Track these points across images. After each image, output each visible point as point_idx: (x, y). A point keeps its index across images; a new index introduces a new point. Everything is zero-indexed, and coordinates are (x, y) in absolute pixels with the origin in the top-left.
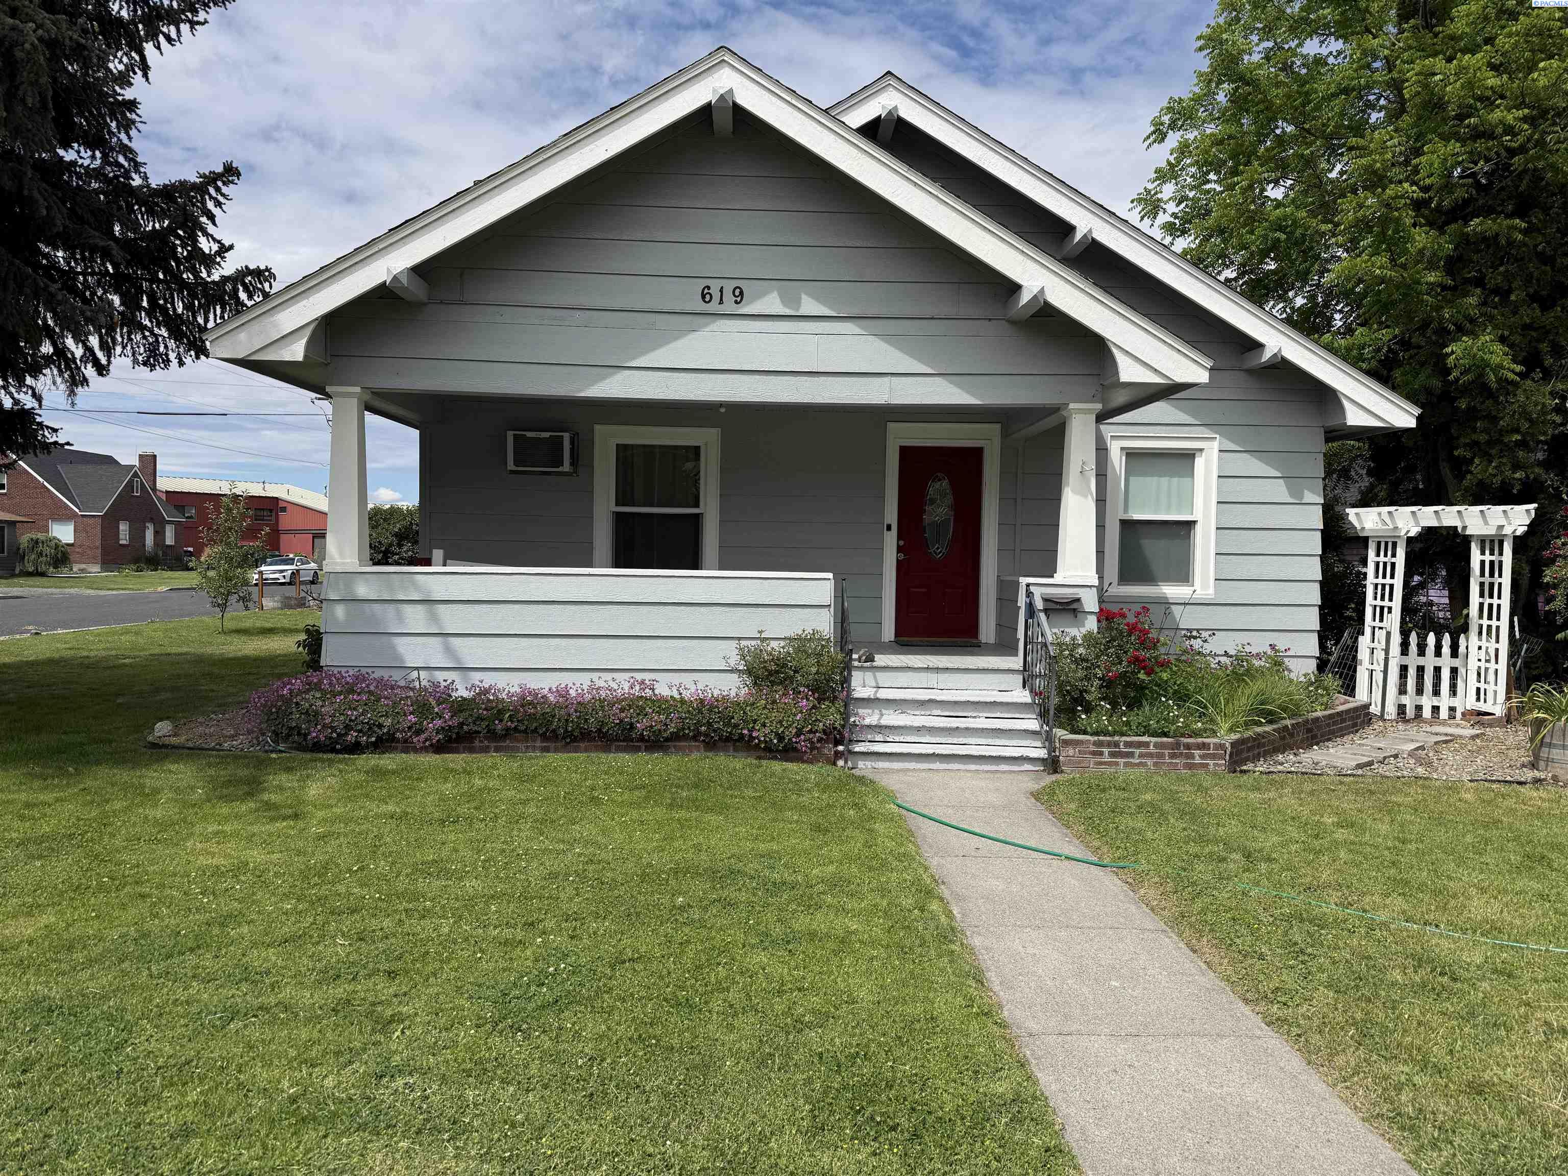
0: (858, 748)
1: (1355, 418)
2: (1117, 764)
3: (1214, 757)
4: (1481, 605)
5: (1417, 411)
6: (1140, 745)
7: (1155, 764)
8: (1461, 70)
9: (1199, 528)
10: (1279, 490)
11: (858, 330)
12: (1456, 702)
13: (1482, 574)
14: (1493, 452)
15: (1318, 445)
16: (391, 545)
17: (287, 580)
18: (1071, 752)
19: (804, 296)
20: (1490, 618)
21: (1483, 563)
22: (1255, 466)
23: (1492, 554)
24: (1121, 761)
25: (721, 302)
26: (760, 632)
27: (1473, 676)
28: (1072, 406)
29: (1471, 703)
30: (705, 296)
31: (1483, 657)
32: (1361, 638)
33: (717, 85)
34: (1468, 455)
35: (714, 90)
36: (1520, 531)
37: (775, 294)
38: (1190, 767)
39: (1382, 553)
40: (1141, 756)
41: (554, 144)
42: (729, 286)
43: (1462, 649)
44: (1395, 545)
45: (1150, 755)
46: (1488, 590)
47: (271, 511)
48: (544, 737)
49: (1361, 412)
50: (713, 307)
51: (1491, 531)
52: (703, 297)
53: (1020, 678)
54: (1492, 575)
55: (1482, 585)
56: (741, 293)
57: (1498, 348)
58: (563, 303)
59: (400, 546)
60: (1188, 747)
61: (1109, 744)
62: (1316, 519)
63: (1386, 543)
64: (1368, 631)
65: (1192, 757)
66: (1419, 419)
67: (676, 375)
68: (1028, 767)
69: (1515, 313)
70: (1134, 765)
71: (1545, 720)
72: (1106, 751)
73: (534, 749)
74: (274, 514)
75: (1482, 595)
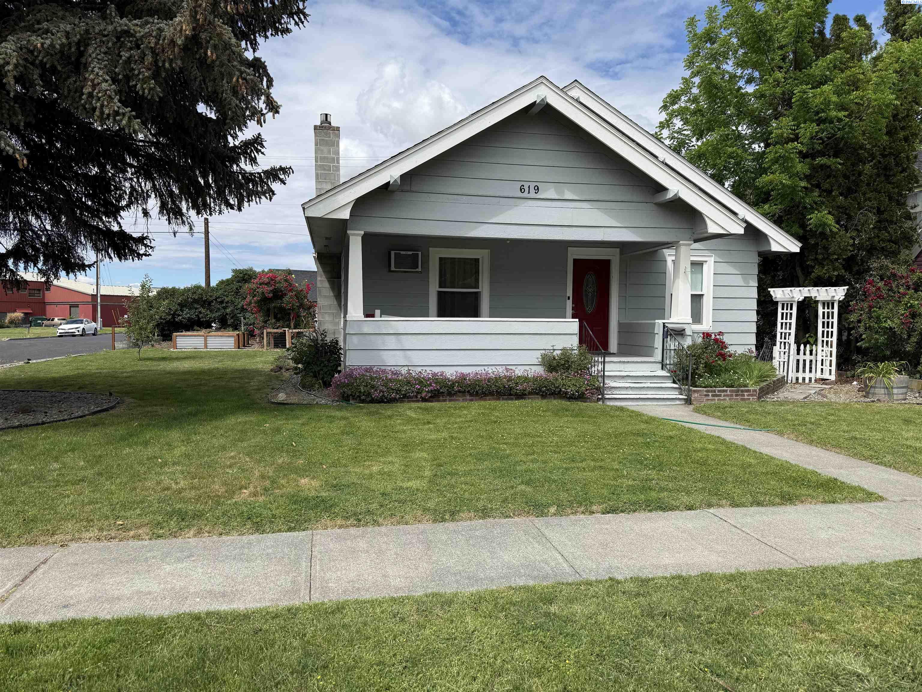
0: (607, 396)
1: (775, 248)
2: (715, 400)
3: (752, 395)
4: (823, 332)
5: (800, 245)
6: (724, 391)
7: (730, 399)
8: (822, 93)
9: (705, 298)
10: (738, 280)
11: (589, 207)
12: (812, 375)
13: (824, 318)
14: (825, 263)
15: (756, 260)
16: (176, 310)
17: (80, 333)
18: (696, 395)
19: (566, 191)
20: (827, 337)
21: (824, 313)
22: (729, 269)
23: (828, 308)
24: (716, 398)
25: (529, 193)
26: (553, 346)
27: (819, 363)
28: (681, 242)
29: (819, 375)
30: (522, 190)
31: (824, 355)
32: (774, 347)
33: (540, 93)
34: (813, 264)
35: (538, 96)
36: (842, 298)
37: (553, 190)
38: (743, 400)
39: (785, 308)
40: (724, 396)
41: (467, 118)
42: (532, 185)
43: (814, 352)
44: (792, 305)
45: (727, 396)
46: (826, 325)
47: (39, 290)
48: (471, 395)
49: (777, 245)
50: (526, 195)
51: (829, 298)
52: (521, 190)
53: (660, 366)
54: (828, 318)
55: (823, 323)
56: (538, 188)
57: (830, 217)
58: (456, 192)
59: (182, 311)
60: (742, 391)
61: (712, 391)
62: (754, 293)
63: (787, 304)
64: (778, 344)
65: (744, 395)
66: (801, 248)
67: (509, 226)
68: (678, 402)
69: (834, 200)
70: (721, 400)
71: (872, 377)
72: (710, 394)
73: (466, 400)
74: (41, 292)
75: (823, 327)
